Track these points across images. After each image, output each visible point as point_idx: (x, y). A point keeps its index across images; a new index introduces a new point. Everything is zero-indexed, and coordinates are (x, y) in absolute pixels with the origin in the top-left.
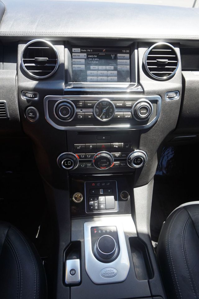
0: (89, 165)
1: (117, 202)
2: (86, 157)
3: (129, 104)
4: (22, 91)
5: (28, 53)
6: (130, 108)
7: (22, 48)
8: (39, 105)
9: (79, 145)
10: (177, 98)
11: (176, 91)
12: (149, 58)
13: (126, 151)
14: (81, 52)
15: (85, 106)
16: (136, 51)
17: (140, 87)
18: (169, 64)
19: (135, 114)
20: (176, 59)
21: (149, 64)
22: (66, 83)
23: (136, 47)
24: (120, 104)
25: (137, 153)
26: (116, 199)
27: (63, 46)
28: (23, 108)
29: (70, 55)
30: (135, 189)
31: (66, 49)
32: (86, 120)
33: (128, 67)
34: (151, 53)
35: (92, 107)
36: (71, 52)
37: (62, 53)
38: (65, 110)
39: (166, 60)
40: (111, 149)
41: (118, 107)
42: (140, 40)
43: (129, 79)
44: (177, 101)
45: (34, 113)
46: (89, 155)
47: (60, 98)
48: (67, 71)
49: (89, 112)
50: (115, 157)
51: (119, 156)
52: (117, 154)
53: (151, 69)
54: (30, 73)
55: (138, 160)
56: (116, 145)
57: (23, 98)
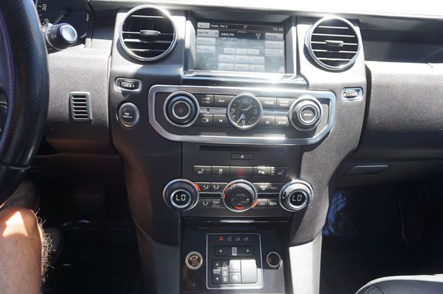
0: (216, 202)
1: (260, 270)
2: (211, 189)
3: (284, 102)
4: (117, 78)
5: (129, 24)
6: (287, 109)
7: (121, 18)
8: (141, 100)
9: (202, 168)
10: (360, 98)
11: (358, 88)
12: (314, 38)
13: (279, 180)
14: (211, 28)
15: (215, 104)
16: (293, 28)
17: (301, 79)
18: (345, 48)
19: (295, 119)
20: (355, 40)
21: (314, 46)
22: (186, 69)
23: (293, 23)
24: (270, 101)
25: (295, 185)
26: (258, 266)
27: (184, 18)
28: (114, 107)
29: (195, 31)
30: (291, 249)
31: (189, 23)
32: (215, 127)
33: (282, 51)
34: (316, 30)
35: (224, 105)
36: (196, 28)
37: (183, 29)
38: (182, 108)
39: (342, 43)
40: (254, 177)
41: (267, 107)
42: (299, 14)
43: (282, 69)
44: (359, 105)
45: (132, 113)
46: (216, 185)
47: (173, 89)
48: (187, 52)
49: (220, 114)
50: (260, 190)
51: (267, 190)
52: (264, 186)
53: (318, 54)
54: (130, 51)
55: (298, 197)
56: (263, 169)
57: (117, 89)
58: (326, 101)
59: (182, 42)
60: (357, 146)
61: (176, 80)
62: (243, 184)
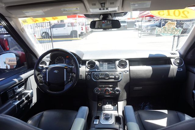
0: (103, 92)
1: (113, 107)
2: (102, 90)
3: (113, 74)
5: (89, 63)
6: (114, 75)
7: (87, 62)
8: (90, 75)
9: (100, 86)
10: (128, 73)
11: (127, 71)
12: (119, 63)
13: (114, 88)
14: (102, 63)
15: (102, 75)
18: (125, 64)
19: (115, 77)
20: (127, 63)
21: (119, 64)
22: (98, 70)
23: (116, 61)
24: (111, 74)
25: (117, 88)
26: (112, 106)
27: (97, 61)
28: (86, 76)
30: (118, 102)
32: (102, 79)
34: (119, 62)
35: (103, 75)
36: (99, 63)
37: (97, 63)
38: (97, 76)
39: (124, 64)
40: (110, 87)
41: (110, 75)
42: (117, 59)
43: (114, 69)
44: (128, 74)
45: (89, 77)
46: (103, 89)
47: (95, 73)
48: (98, 67)
49: (103, 76)
50: (111, 90)
51: (112, 90)
52: (111, 89)
53: (120, 66)
54: (89, 67)
55: (118, 91)
56: (111, 86)
57: (87, 73)
58: (121, 73)
59: (97, 65)
60: (129, 81)
61: (96, 71)
62: (108, 88)
